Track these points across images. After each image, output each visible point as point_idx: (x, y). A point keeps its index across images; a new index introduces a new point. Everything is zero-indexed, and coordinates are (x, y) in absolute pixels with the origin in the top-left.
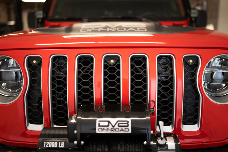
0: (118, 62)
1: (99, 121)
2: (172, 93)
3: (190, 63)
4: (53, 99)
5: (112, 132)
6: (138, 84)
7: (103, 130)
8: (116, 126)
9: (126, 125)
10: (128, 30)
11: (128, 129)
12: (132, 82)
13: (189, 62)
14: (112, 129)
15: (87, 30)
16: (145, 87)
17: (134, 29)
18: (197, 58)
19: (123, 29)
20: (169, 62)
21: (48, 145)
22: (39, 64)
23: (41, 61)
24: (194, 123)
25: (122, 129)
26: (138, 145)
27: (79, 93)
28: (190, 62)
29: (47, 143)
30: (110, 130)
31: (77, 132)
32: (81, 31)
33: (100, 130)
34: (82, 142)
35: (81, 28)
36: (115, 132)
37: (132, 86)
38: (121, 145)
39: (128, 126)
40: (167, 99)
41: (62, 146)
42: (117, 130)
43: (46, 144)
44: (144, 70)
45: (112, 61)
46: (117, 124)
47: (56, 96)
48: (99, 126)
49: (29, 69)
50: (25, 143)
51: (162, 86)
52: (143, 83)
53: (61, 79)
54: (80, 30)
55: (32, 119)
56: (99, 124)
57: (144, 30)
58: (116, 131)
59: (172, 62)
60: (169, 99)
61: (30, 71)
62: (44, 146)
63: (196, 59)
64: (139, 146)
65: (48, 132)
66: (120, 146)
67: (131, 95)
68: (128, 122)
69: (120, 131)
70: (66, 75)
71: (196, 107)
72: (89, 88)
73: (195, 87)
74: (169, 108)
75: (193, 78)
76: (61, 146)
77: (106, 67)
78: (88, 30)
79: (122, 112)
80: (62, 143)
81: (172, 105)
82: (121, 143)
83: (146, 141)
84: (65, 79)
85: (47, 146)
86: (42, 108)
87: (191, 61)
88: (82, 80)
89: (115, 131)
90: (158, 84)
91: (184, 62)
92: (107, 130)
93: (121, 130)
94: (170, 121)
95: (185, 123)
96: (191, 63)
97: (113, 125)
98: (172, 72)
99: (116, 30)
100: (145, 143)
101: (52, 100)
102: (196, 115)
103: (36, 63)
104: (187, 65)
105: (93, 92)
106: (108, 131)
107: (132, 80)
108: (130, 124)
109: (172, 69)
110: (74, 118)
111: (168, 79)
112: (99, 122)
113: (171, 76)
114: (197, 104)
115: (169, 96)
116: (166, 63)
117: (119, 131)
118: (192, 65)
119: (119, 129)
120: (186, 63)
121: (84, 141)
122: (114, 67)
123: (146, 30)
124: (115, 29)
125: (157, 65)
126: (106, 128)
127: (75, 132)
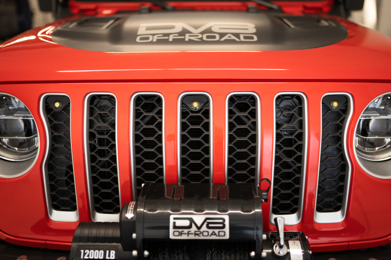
0: (207, 105)
1: (175, 219)
2: (300, 159)
3: (334, 108)
4: (93, 169)
5: (197, 237)
6: (240, 145)
7: (181, 234)
8: (204, 228)
9: (221, 225)
10: (223, 39)
11: (225, 232)
12: (230, 141)
13: (331, 105)
14: (197, 233)
15: (148, 38)
16: (254, 150)
17: (233, 38)
18: (346, 98)
19: (214, 37)
20: (296, 105)
21: (88, 256)
22: (66, 108)
23: (70, 103)
24: (336, 209)
25: (214, 232)
26: (240, 254)
27: (138, 161)
28: (333, 106)
29: (86, 252)
30: (193, 234)
31: (137, 236)
32: (138, 40)
33: (177, 234)
34: (146, 253)
35: (139, 33)
36: (202, 238)
37: (230, 148)
38: (212, 255)
39: (224, 227)
40: (291, 170)
41: (112, 256)
42: (205, 234)
43: (85, 254)
44: (253, 120)
45: (196, 105)
46: (206, 223)
47: (98, 165)
48: (175, 227)
49: (48, 118)
50: (47, 242)
51: (282, 148)
52: (250, 144)
53: (106, 137)
54: (136, 39)
55: (57, 202)
56: (174, 223)
57: (252, 38)
58: (203, 235)
59: (302, 106)
60: (294, 170)
61: (49, 121)
62: (82, 257)
63: (344, 101)
64: (242, 257)
65: (86, 232)
66: (210, 257)
67: (229, 164)
68: (224, 220)
69: (210, 236)
70: (115, 129)
71: (341, 184)
72: (155, 152)
73: (340, 149)
74: (294, 186)
75: (338, 134)
76: (109, 256)
77: (184, 114)
78: (150, 40)
79: (213, 199)
80: (112, 251)
81: (298, 181)
82: (212, 253)
83: (255, 251)
84: (113, 136)
85: (86, 257)
86: (74, 185)
87: (335, 104)
88: (143, 138)
89: (201, 235)
90: (277, 146)
91: (322, 106)
92: (188, 234)
93: (212, 234)
94: (295, 207)
95: (320, 210)
96: (336, 107)
97: (199, 225)
98: (301, 124)
99: (201, 38)
100: (253, 254)
101: (91, 172)
102: (340, 196)
103: (59, 107)
104: (328, 110)
105: (162, 158)
106: (190, 235)
107: (231, 139)
108: (227, 223)
109: (301, 118)
110: (130, 210)
111: (293, 137)
112: (175, 221)
113: (299, 131)
114: (343, 178)
115: (296, 164)
116: (291, 107)
117: (208, 235)
118: (337, 110)
119: (208, 232)
120: (326, 108)
121: (148, 251)
122: (199, 114)
123: (255, 38)
124: (200, 36)
125: (276, 110)
126: (186, 231)
127: (134, 235)
